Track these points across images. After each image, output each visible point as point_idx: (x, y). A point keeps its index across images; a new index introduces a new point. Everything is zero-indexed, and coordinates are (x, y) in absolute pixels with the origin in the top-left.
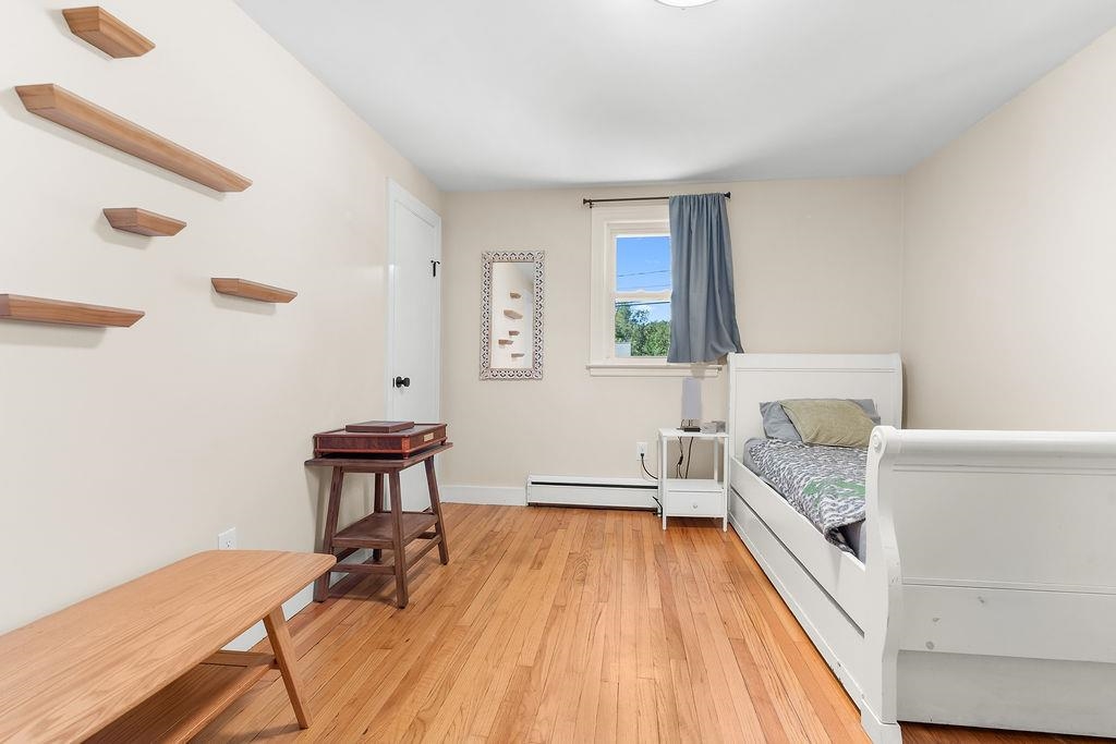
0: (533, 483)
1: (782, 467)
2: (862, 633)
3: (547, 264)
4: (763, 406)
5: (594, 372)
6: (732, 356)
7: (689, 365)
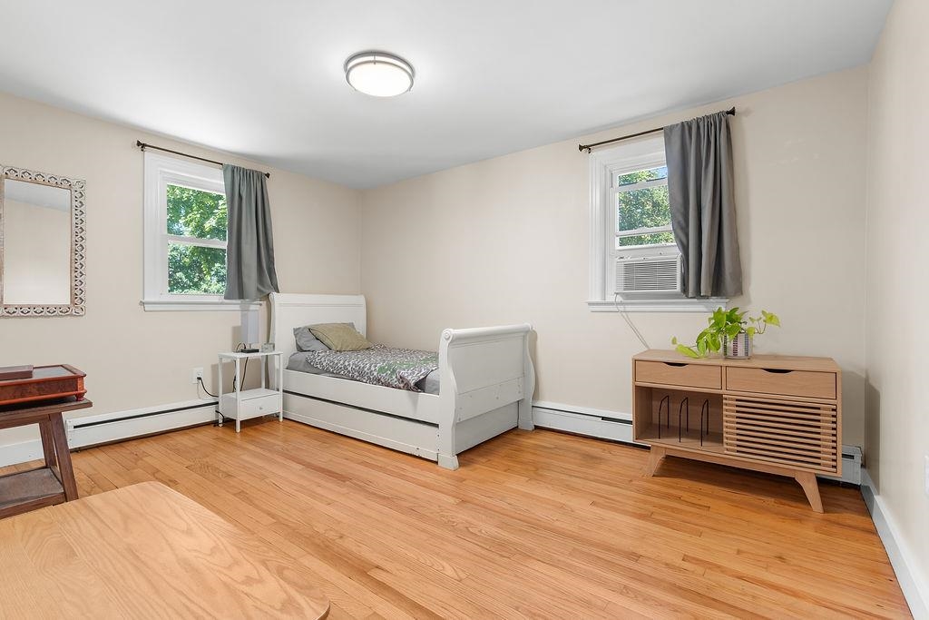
0: (75, 427)
1: (347, 364)
2: (437, 426)
3: (87, 193)
4: (295, 330)
5: (147, 307)
6: (274, 295)
7: (239, 301)
